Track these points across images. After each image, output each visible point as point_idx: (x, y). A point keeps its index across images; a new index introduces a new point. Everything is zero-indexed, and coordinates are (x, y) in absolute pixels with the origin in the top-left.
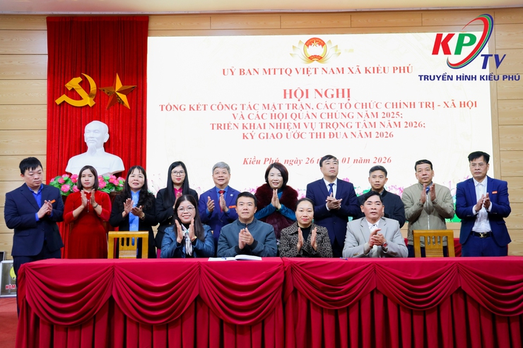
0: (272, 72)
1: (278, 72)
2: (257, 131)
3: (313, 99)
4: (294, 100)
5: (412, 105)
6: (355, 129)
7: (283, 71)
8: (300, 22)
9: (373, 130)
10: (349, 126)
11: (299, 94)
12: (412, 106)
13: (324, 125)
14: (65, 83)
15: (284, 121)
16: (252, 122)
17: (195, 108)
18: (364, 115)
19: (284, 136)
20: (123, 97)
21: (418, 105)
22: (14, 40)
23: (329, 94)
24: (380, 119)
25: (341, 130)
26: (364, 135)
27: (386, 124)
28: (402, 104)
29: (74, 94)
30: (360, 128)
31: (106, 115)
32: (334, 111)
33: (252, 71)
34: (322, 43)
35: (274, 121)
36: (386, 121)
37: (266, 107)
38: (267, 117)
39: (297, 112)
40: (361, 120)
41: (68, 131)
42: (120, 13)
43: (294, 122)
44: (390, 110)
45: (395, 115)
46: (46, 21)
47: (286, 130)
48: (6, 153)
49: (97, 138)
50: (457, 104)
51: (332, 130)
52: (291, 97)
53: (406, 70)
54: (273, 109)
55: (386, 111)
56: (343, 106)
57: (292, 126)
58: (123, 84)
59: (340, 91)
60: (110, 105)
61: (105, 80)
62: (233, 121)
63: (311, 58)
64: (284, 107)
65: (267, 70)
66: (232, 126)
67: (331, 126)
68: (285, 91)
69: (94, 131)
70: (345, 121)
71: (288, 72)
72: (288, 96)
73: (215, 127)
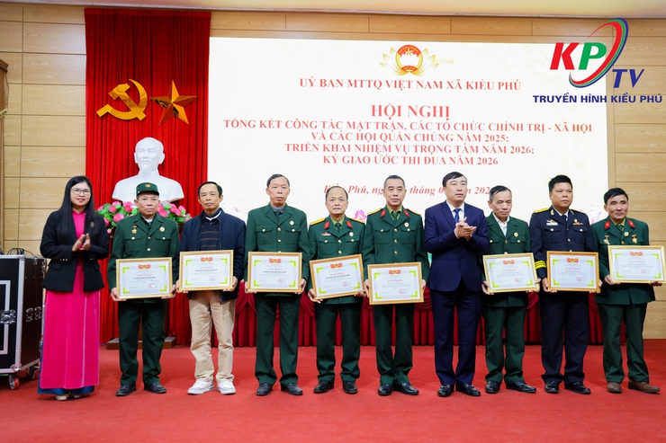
0: (359, 84)
1: (366, 84)
2: (341, 154)
3: (406, 118)
4: (384, 118)
5: (520, 127)
6: (454, 154)
7: (372, 84)
8: (392, 25)
9: (475, 156)
10: (447, 150)
11: (390, 111)
12: (520, 129)
13: (419, 149)
14: (108, 91)
15: (372, 142)
16: (335, 143)
17: (267, 124)
18: (465, 137)
19: (373, 160)
20: (181, 110)
21: (526, 128)
22: (43, 35)
23: (425, 113)
24: (483, 143)
25: (438, 155)
26: (464, 161)
27: (490, 149)
28: (508, 126)
29: (119, 104)
30: (460, 153)
31: (159, 131)
32: (430, 133)
33: (335, 82)
34: (417, 52)
35: (361, 143)
36: (489, 145)
37: (351, 125)
38: (353, 137)
39: (387, 132)
40: (461, 143)
41: (113, 149)
42: (176, 7)
43: (384, 143)
44: (494, 133)
45: (500, 139)
46: (83, 13)
47: (375, 154)
48: (34, 174)
49: (153, 159)
50: (570, 128)
51: (428, 155)
52: (380, 115)
53: (512, 86)
54: (360, 128)
55: (490, 133)
56: (441, 126)
57: (381, 148)
58: (180, 93)
59: (438, 109)
60: (164, 119)
61: (157, 88)
62: (312, 141)
63: (405, 69)
64: (373, 126)
65: (352, 82)
66: (311, 147)
67: (427, 150)
68: (374, 107)
69: (149, 150)
70: (442, 144)
71: (378, 84)
72: (377, 113)
73: (291, 147)
